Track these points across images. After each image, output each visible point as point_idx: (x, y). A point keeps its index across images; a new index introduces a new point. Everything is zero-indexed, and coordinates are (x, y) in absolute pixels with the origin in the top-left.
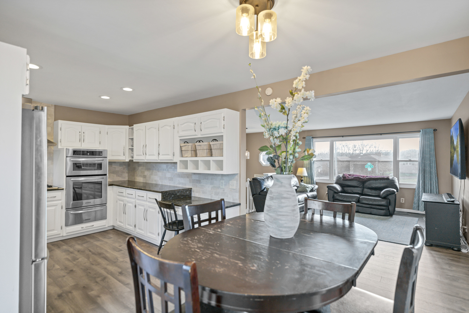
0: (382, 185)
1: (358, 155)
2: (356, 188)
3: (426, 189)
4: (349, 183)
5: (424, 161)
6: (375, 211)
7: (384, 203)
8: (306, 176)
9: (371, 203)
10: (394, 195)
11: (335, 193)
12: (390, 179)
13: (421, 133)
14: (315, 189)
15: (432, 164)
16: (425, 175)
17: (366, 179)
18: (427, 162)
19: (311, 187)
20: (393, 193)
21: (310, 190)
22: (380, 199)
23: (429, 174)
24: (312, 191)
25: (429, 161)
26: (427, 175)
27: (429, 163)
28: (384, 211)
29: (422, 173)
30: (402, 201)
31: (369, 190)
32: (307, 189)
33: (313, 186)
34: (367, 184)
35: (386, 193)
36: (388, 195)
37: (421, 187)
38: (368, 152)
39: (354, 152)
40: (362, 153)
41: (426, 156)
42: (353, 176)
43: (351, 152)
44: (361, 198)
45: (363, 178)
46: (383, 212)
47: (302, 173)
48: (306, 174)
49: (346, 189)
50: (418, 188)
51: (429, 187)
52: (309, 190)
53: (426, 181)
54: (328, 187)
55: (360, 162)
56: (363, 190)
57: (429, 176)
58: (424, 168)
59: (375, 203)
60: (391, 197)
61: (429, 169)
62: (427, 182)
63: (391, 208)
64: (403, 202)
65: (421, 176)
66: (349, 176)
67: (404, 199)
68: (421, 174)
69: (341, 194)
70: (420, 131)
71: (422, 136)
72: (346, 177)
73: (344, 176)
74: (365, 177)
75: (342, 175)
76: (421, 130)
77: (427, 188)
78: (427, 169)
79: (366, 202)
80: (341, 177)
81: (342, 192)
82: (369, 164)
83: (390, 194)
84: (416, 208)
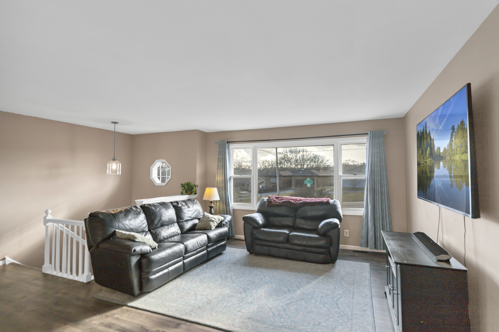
0: (320, 213)
1: (300, 170)
2: (285, 219)
3: (376, 216)
4: (276, 210)
5: (373, 177)
6: (311, 256)
7: (322, 242)
8: (216, 201)
9: (304, 243)
10: (336, 230)
11: (255, 228)
12: (331, 203)
13: (369, 136)
14: (226, 223)
15: (383, 181)
16: (374, 197)
17: (300, 203)
18: (377, 178)
19: (219, 220)
20: (336, 225)
21: (216, 224)
22: (317, 236)
23: (380, 195)
24: (220, 225)
25: (379, 177)
26: (378, 197)
27: (379, 179)
28: (323, 256)
29: (372, 193)
30: (346, 234)
31: (303, 221)
32: (212, 224)
33: (222, 218)
34: (300, 211)
35: (325, 228)
36: (328, 230)
37: (369, 214)
38: (309, 166)
39: (296, 167)
40: (303, 168)
41: (376, 169)
42: (282, 199)
43: (293, 166)
44: (291, 235)
45: (295, 202)
46: (321, 257)
47: (210, 195)
48: (217, 198)
49: (272, 219)
50: (366, 216)
51: (380, 213)
52: (213, 225)
53: (376, 206)
54: (245, 219)
55: (301, 177)
56: (294, 222)
57: (380, 198)
58: (373, 186)
59: (310, 243)
60: (332, 233)
61: (380, 188)
62: (378, 206)
63: (332, 250)
64: (348, 236)
65: (370, 197)
66: (276, 200)
67: (348, 231)
68: (369, 195)
69: (263, 229)
70: (367, 134)
71: (370, 141)
72: (271, 202)
73: (269, 200)
74: (298, 201)
75: (267, 198)
76: (369, 133)
77: (378, 215)
78: (377, 187)
79: (299, 242)
80: (265, 202)
81: (264, 226)
82: (308, 179)
83: (332, 229)
84: (364, 244)
